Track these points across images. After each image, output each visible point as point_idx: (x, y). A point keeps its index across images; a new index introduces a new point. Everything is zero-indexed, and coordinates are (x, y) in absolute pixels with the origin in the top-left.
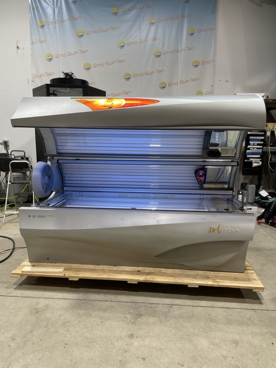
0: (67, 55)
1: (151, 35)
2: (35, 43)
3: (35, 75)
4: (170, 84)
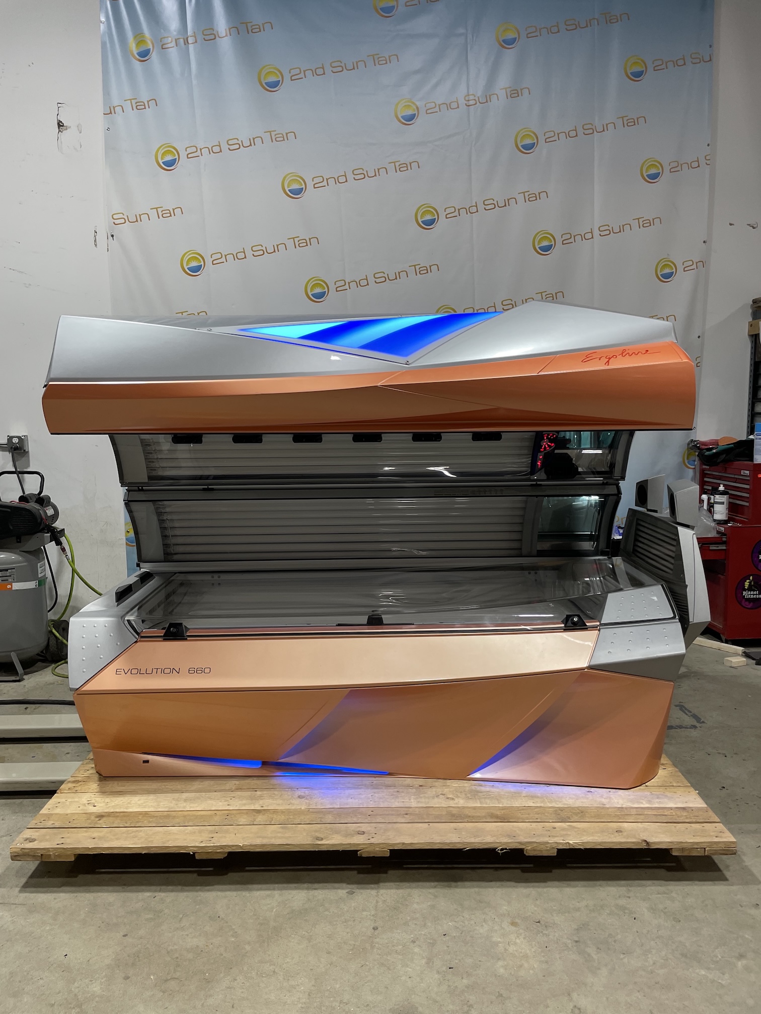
0: (225, 147)
1: (504, 81)
2: (118, 109)
3: (121, 216)
4: (569, 239)
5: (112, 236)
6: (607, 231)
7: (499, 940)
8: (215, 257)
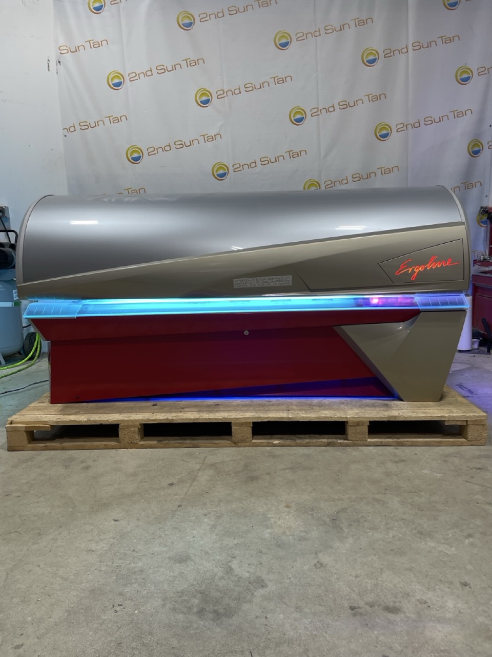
3: (65, 48)
4: (389, 53)
5: (59, 62)
6: (418, 47)
7: (272, 516)
8: (131, 76)
